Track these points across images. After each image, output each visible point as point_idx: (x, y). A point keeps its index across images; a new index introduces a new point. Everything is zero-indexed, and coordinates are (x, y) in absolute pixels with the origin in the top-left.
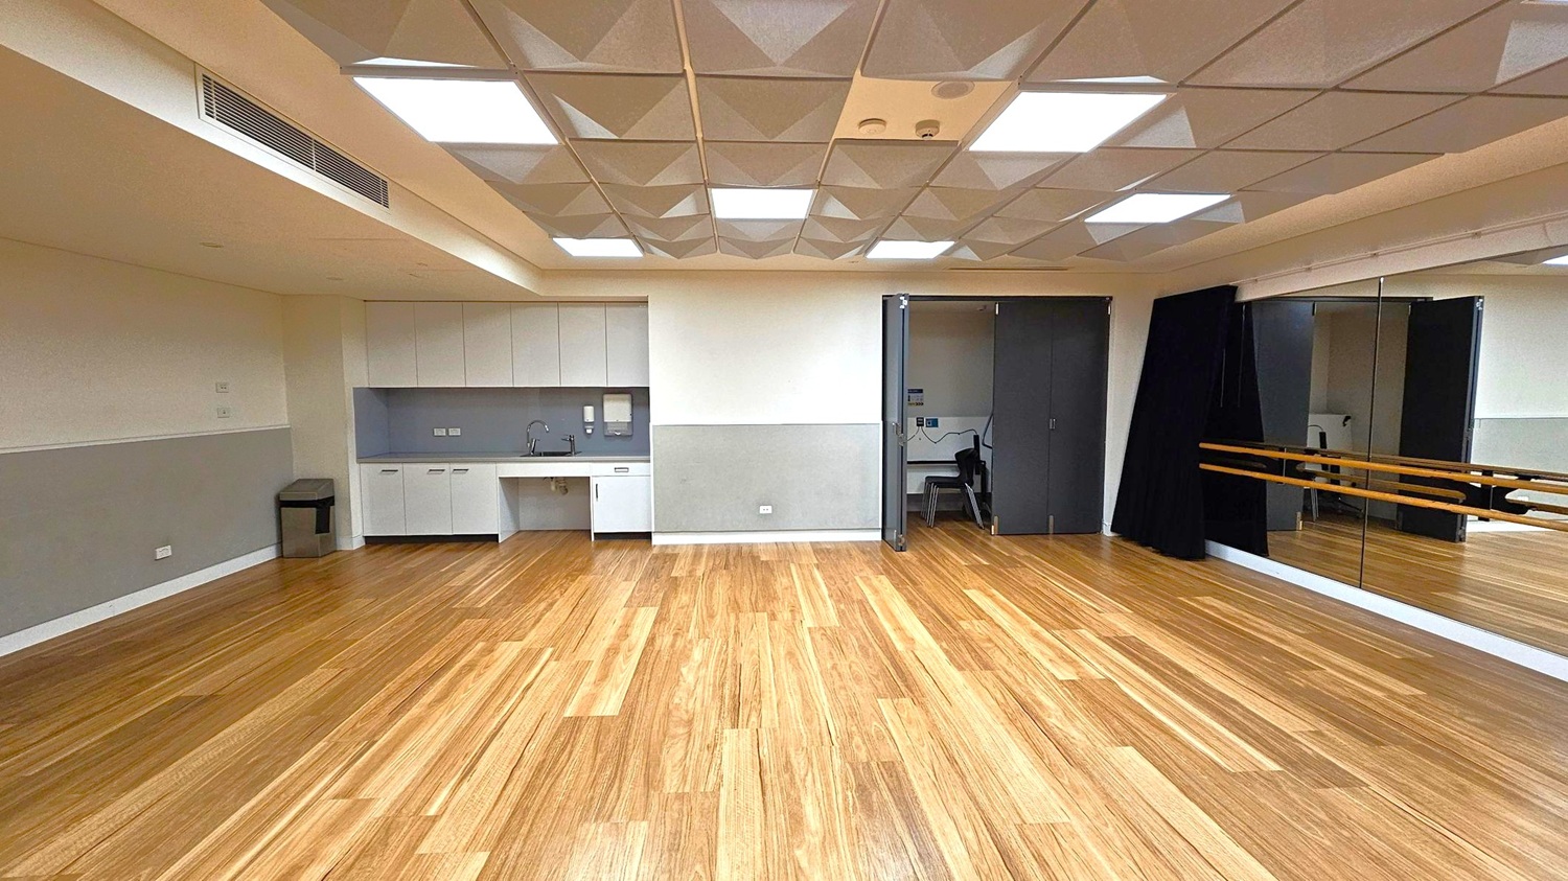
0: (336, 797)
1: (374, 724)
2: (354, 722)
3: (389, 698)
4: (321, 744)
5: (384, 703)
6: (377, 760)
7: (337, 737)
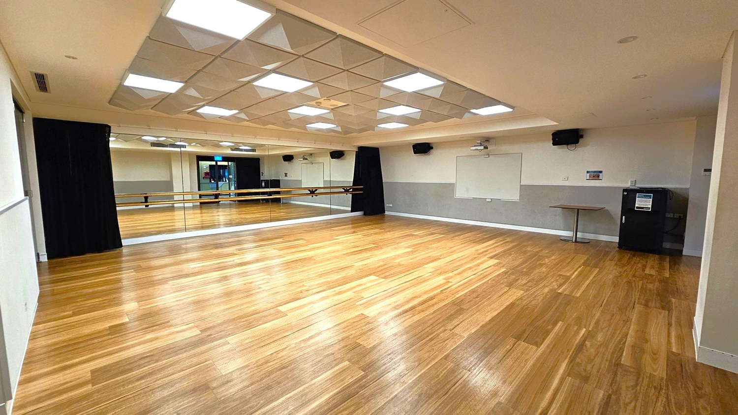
0: (451, 282)
1: (441, 297)
2: (447, 300)
3: (433, 305)
4: (458, 296)
5: (436, 304)
6: (441, 287)
7: (452, 297)
